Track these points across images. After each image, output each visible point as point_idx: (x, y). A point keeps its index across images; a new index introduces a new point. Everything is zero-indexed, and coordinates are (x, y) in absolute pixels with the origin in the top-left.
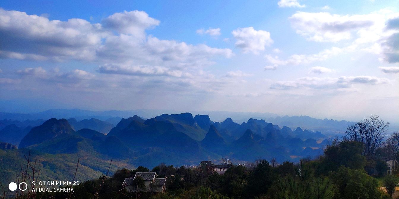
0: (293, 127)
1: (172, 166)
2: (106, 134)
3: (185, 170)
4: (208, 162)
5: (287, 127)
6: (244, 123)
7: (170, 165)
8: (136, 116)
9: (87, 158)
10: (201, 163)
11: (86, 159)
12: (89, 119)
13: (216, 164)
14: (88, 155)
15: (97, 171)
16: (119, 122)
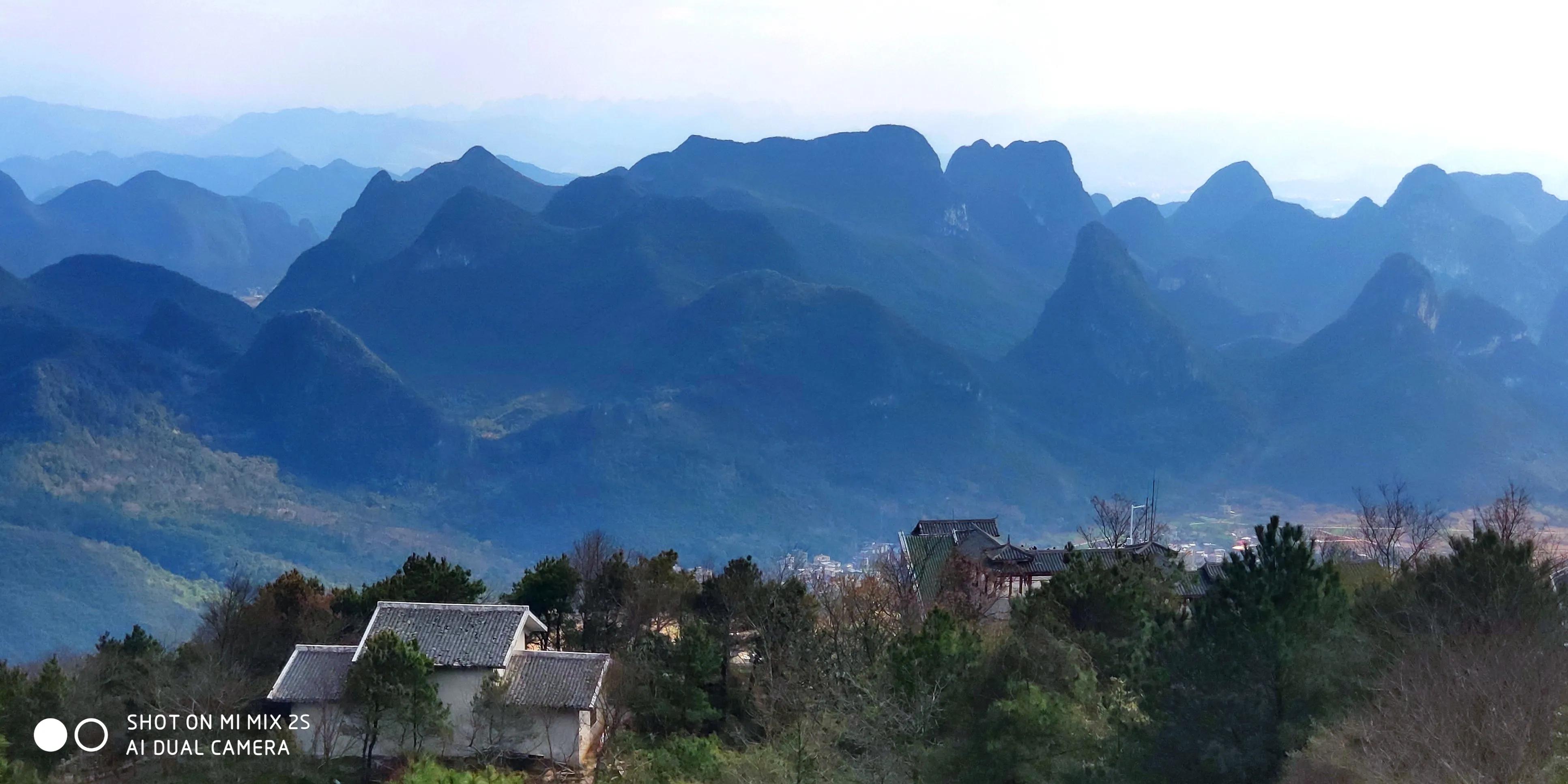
1: (671, 556)
2: (254, 298)
3: (764, 592)
4: (968, 529)
6: (1365, 203)
7: (654, 550)
9: (118, 486)
10: (917, 531)
11: (110, 487)
12: (117, 182)
13: (1026, 544)
14: (120, 462)
15: (197, 585)
16: (351, 199)
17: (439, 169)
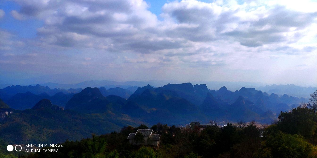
0: (281, 94)
1: (167, 125)
2: (127, 99)
3: (176, 129)
4: (197, 123)
5: (275, 93)
6: (237, 91)
8: (148, 85)
10: (191, 123)
11: (113, 117)
12: (114, 88)
13: (203, 125)
15: (120, 127)
16: (136, 89)
17: (145, 87)
